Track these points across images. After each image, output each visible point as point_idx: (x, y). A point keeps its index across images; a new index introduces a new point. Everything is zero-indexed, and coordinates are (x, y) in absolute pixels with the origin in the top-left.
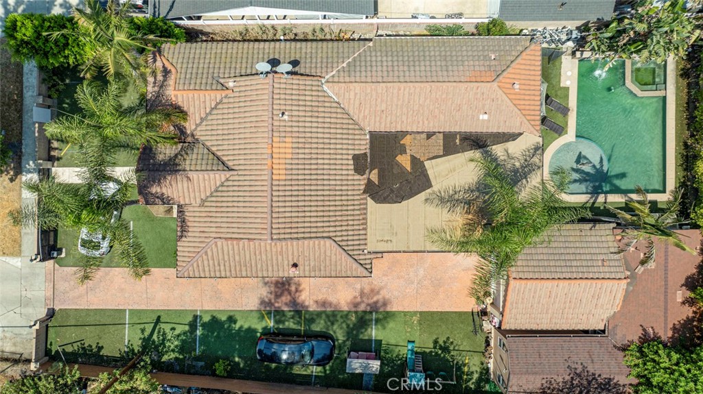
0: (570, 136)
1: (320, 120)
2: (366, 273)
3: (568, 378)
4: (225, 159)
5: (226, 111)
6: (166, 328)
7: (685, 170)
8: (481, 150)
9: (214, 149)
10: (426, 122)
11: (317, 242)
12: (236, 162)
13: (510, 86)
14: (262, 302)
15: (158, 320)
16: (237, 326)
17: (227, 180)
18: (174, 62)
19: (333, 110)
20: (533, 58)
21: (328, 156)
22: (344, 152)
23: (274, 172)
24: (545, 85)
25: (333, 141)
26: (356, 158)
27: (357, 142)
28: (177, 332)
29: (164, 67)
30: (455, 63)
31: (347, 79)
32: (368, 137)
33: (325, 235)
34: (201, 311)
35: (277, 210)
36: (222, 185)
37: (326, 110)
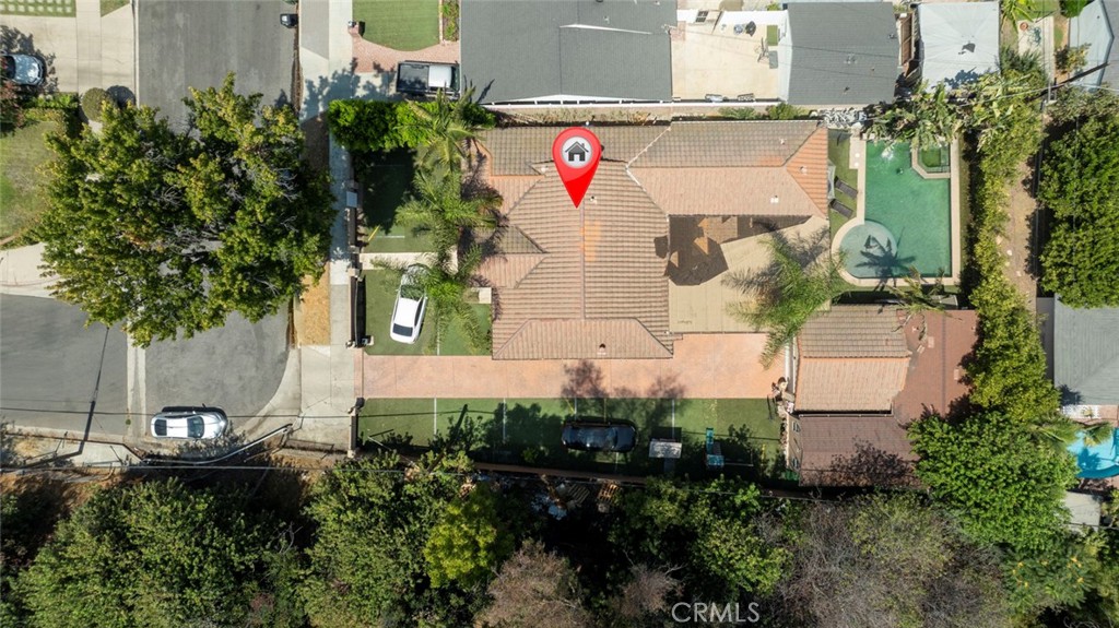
0: (859, 219)
1: (625, 204)
2: (668, 354)
3: (856, 455)
4: (538, 242)
5: (538, 196)
6: (473, 416)
7: (968, 253)
8: (772, 233)
9: (527, 232)
10: (722, 206)
11: (623, 322)
12: (550, 245)
13: (798, 170)
14: (565, 391)
15: (465, 409)
16: (541, 414)
17: (541, 262)
18: (488, 147)
19: (636, 194)
20: (820, 142)
21: (632, 239)
22: (647, 235)
23: (586, 254)
24: (834, 168)
25: (636, 224)
26: (658, 241)
27: (658, 225)
28: (483, 421)
29: (478, 151)
30: (747, 148)
31: (649, 164)
32: (668, 220)
33: (631, 315)
34: (507, 399)
35: (589, 290)
36: (536, 268)
37: (631, 194)
